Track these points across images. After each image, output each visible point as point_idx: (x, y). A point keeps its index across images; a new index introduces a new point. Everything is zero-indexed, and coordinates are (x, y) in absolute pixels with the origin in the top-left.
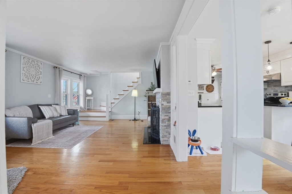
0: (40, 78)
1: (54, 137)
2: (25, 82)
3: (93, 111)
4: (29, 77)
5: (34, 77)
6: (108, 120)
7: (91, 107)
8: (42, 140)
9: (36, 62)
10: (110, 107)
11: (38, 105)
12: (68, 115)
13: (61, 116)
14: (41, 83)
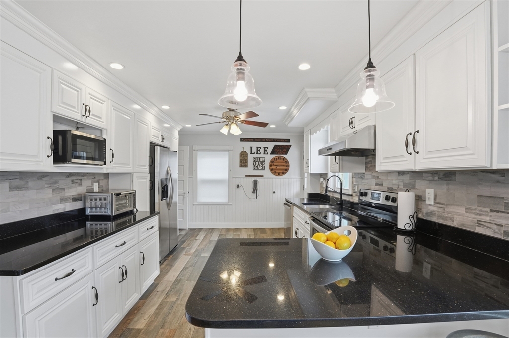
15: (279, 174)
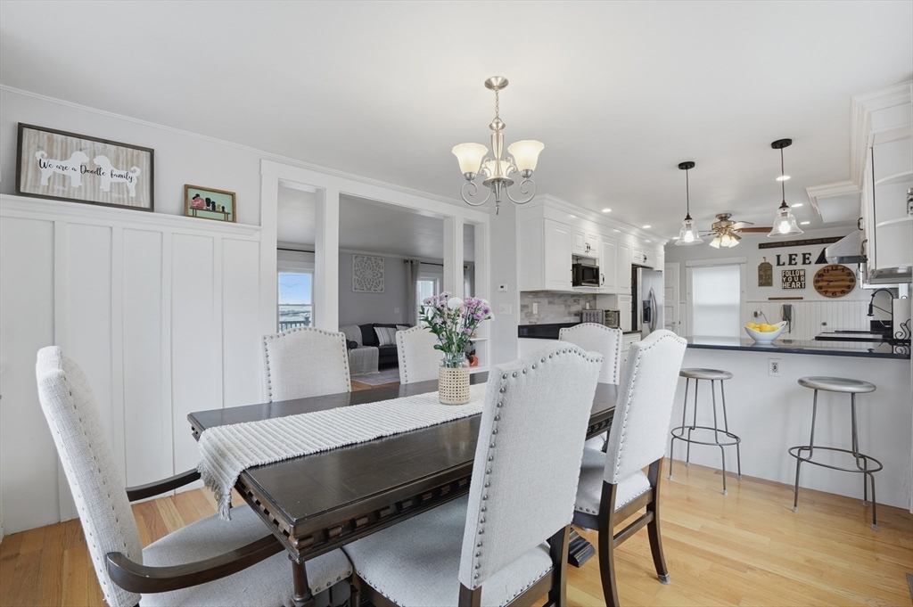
0: (381, 282)
1: (379, 372)
2: (359, 291)
4: (364, 284)
5: (371, 283)
8: (362, 373)
9: (373, 260)
11: (372, 326)
14: (382, 290)
15: (834, 295)
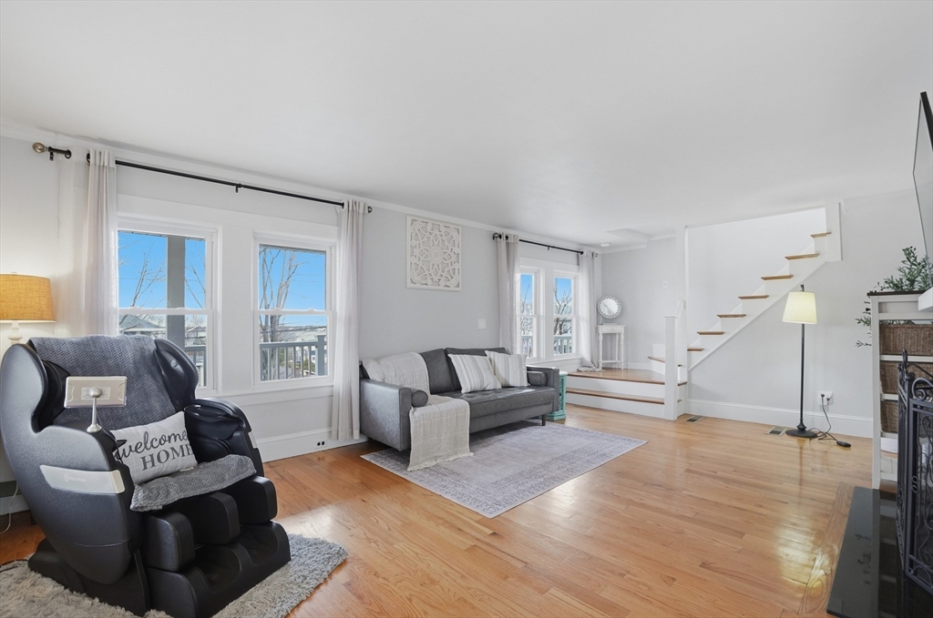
0: (457, 271)
1: (472, 454)
2: (418, 286)
3: (623, 375)
4: (427, 273)
5: (440, 272)
6: (673, 417)
7: (616, 361)
8: (438, 461)
9: (443, 229)
10: (684, 363)
11: (446, 352)
12: (529, 387)
13: (506, 387)
14: (458, 286)
